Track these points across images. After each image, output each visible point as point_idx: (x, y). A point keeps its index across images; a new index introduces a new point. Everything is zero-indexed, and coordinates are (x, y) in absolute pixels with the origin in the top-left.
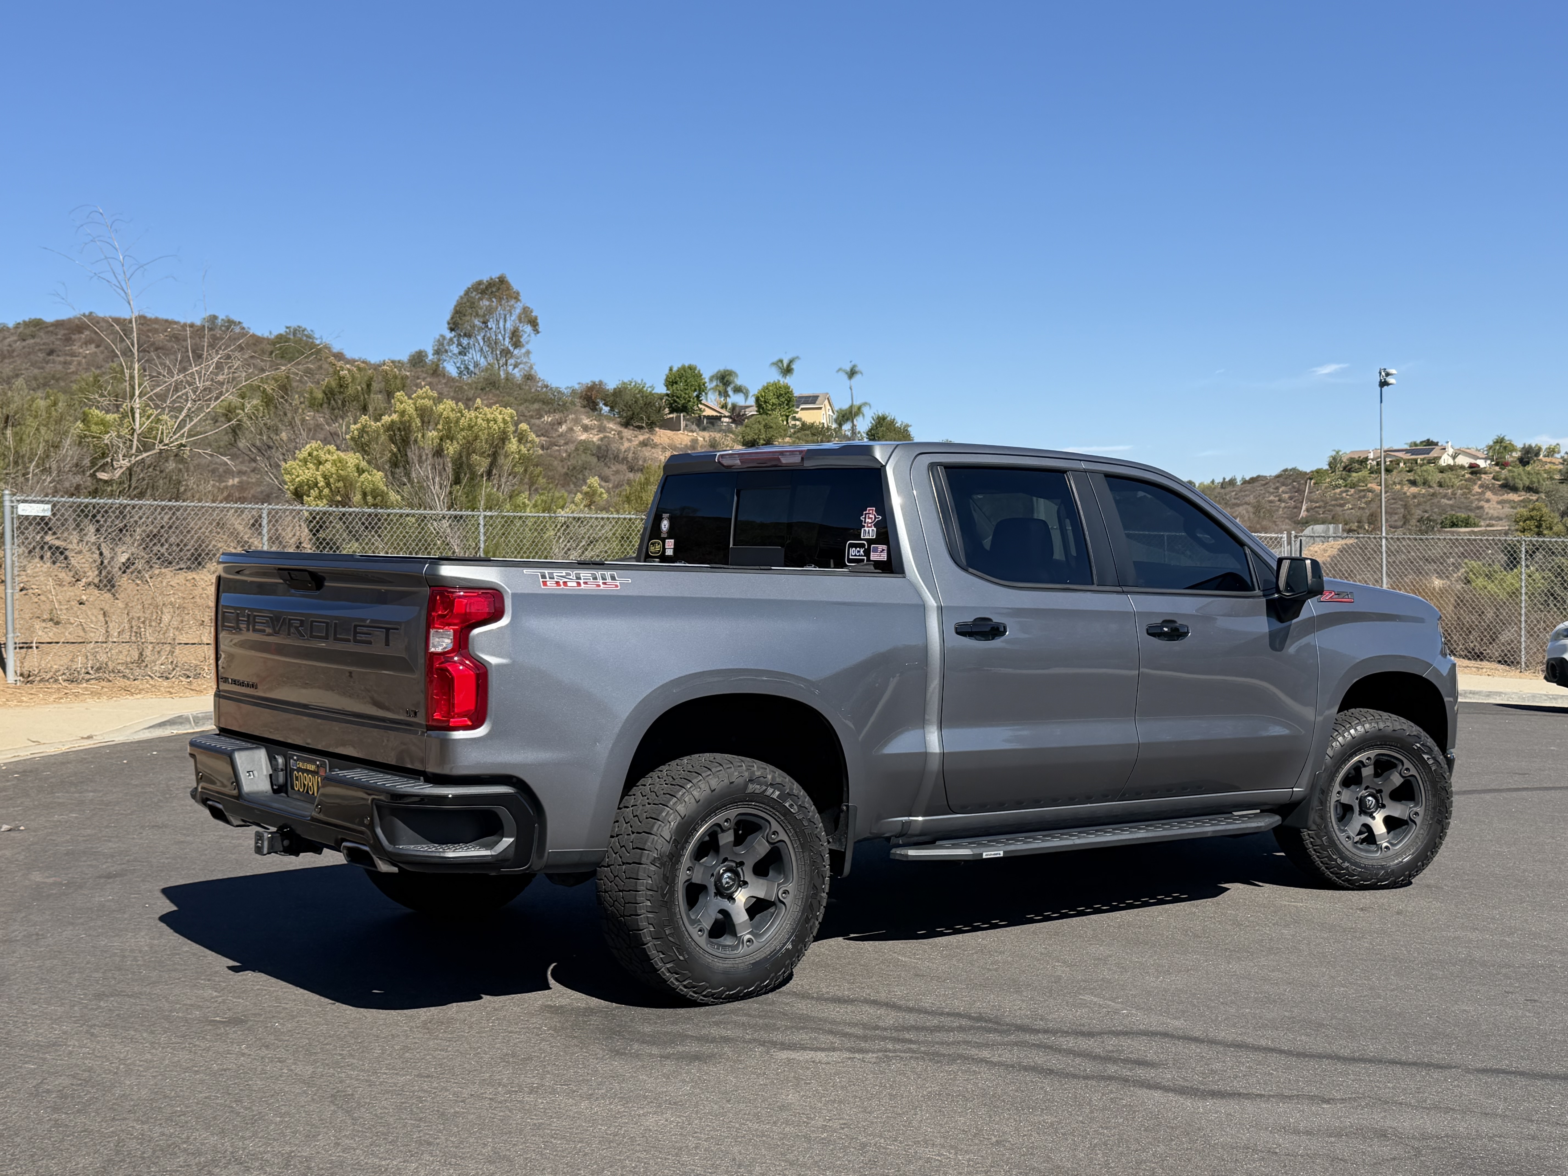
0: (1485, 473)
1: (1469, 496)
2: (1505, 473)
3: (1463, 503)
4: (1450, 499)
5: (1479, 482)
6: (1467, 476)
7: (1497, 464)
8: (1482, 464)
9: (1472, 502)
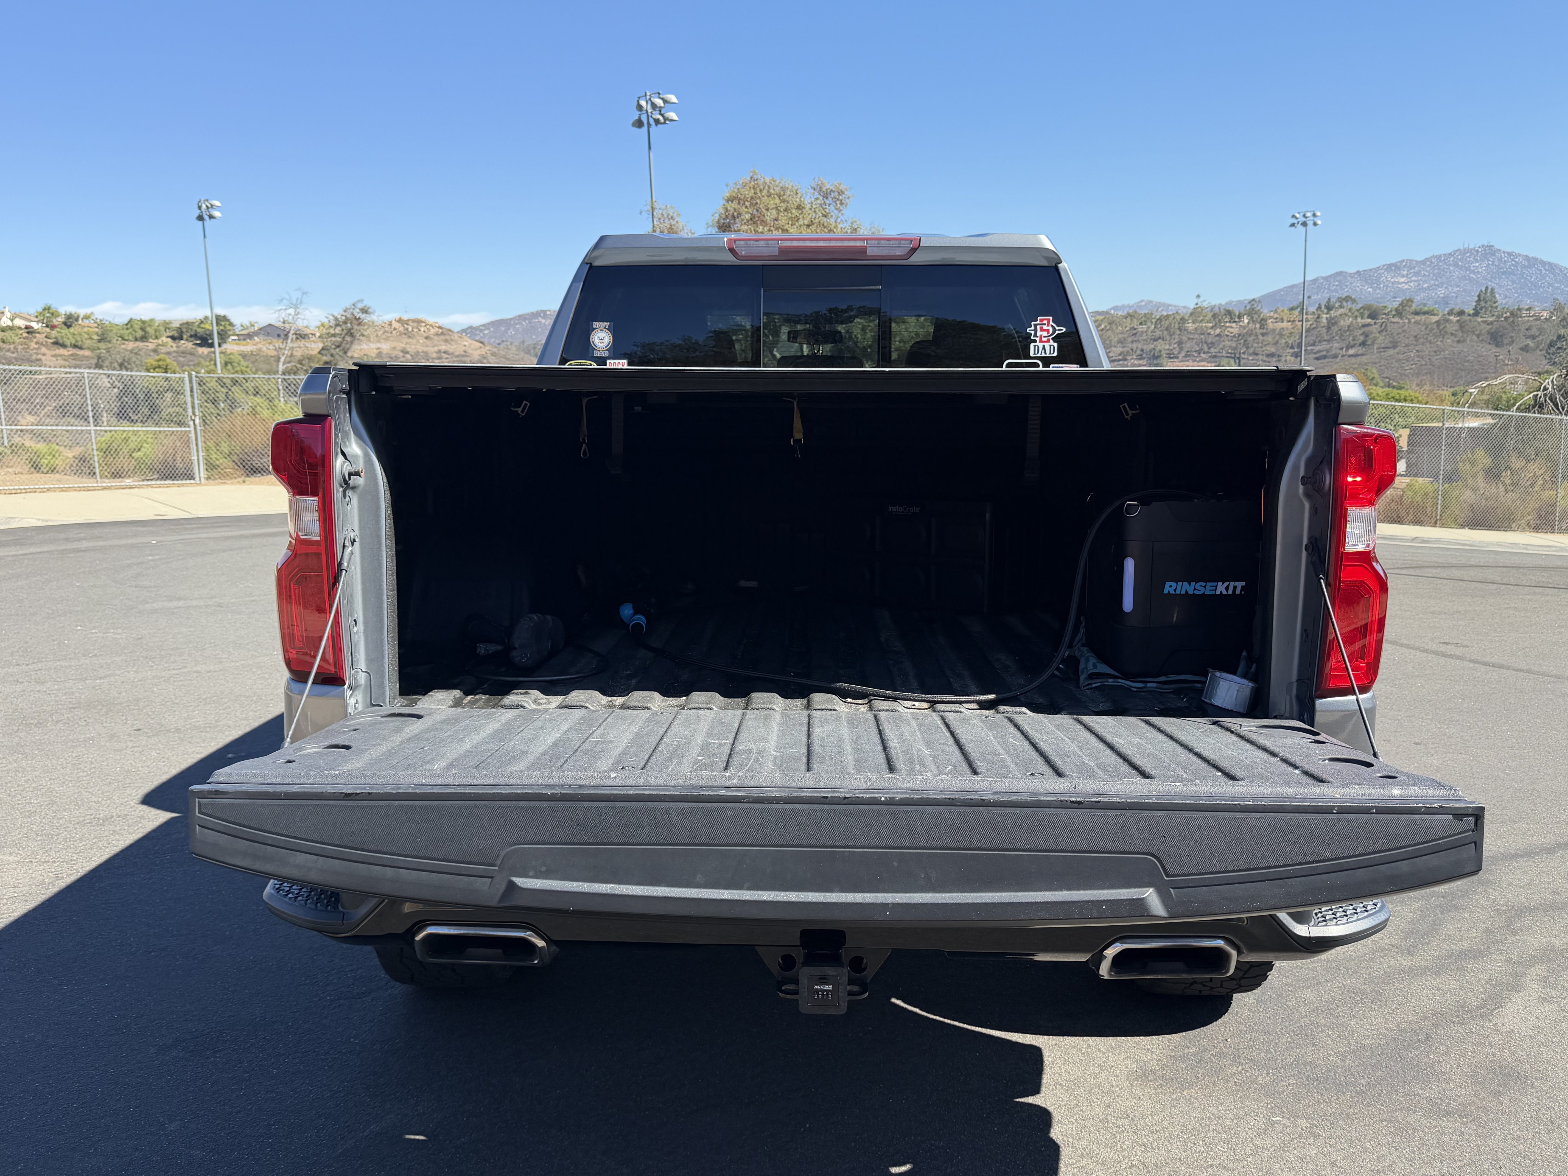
0: (39, 333)
1: (28, 350)
2: (54, 333)
3: (24, 356)
4: (13, 353)
5: (35, 340)
6: (25, 335)
7: (47, 326)
8: (35, 326)
9: (31, 355)
